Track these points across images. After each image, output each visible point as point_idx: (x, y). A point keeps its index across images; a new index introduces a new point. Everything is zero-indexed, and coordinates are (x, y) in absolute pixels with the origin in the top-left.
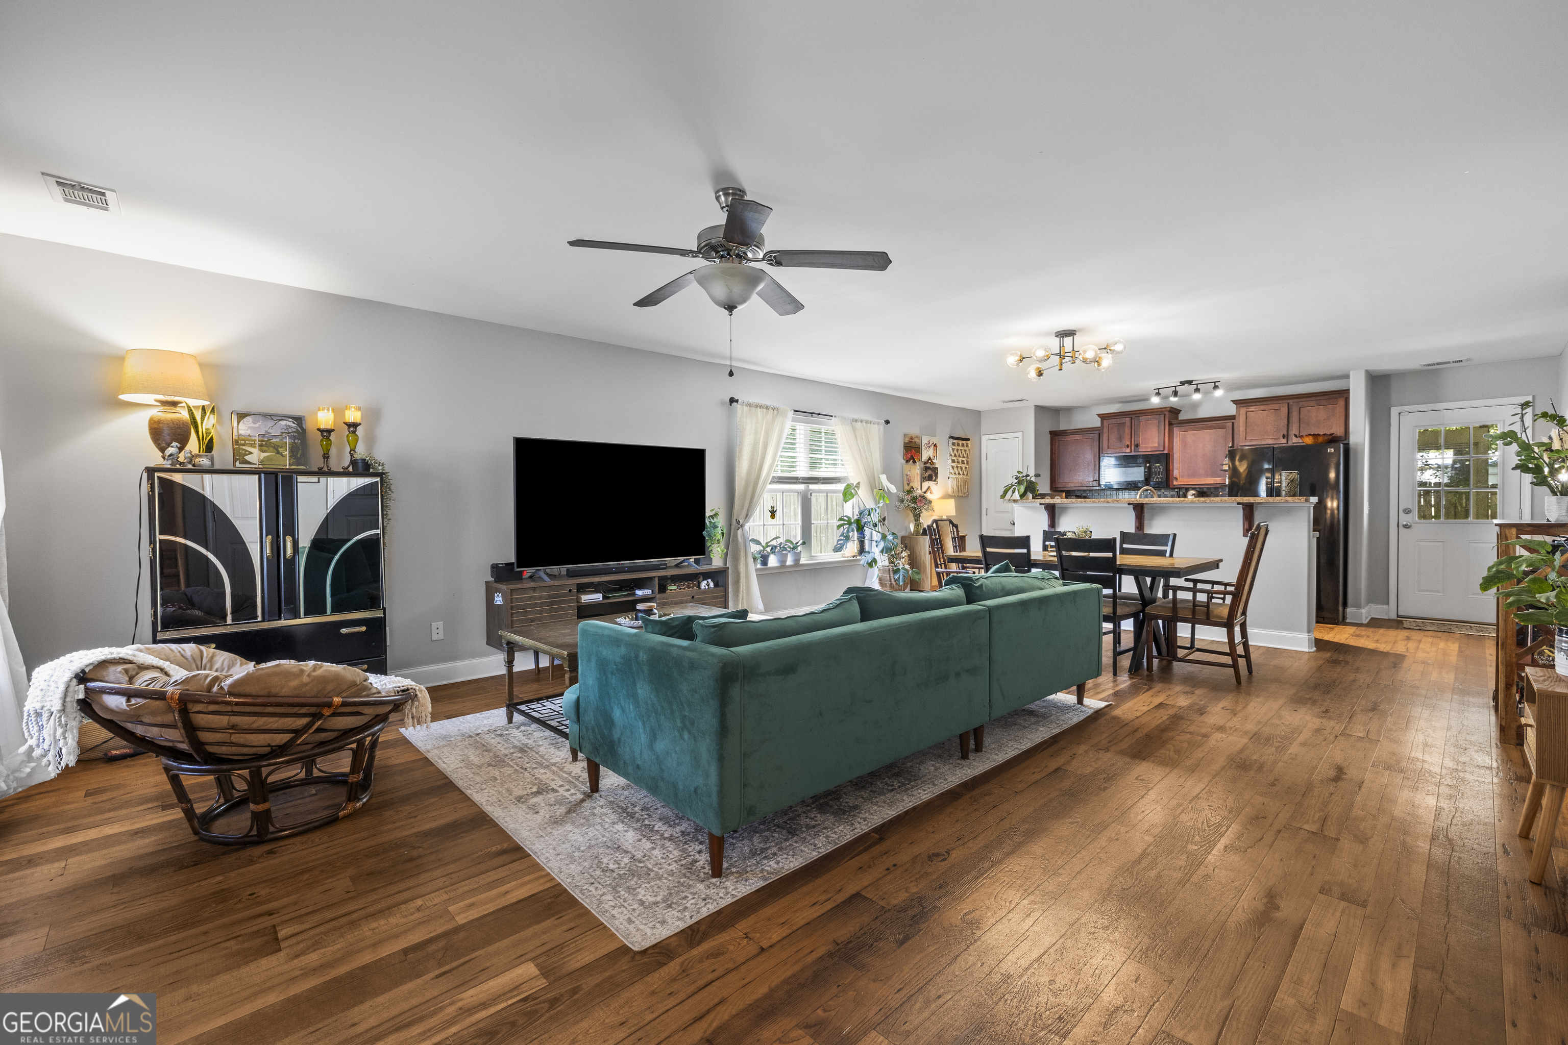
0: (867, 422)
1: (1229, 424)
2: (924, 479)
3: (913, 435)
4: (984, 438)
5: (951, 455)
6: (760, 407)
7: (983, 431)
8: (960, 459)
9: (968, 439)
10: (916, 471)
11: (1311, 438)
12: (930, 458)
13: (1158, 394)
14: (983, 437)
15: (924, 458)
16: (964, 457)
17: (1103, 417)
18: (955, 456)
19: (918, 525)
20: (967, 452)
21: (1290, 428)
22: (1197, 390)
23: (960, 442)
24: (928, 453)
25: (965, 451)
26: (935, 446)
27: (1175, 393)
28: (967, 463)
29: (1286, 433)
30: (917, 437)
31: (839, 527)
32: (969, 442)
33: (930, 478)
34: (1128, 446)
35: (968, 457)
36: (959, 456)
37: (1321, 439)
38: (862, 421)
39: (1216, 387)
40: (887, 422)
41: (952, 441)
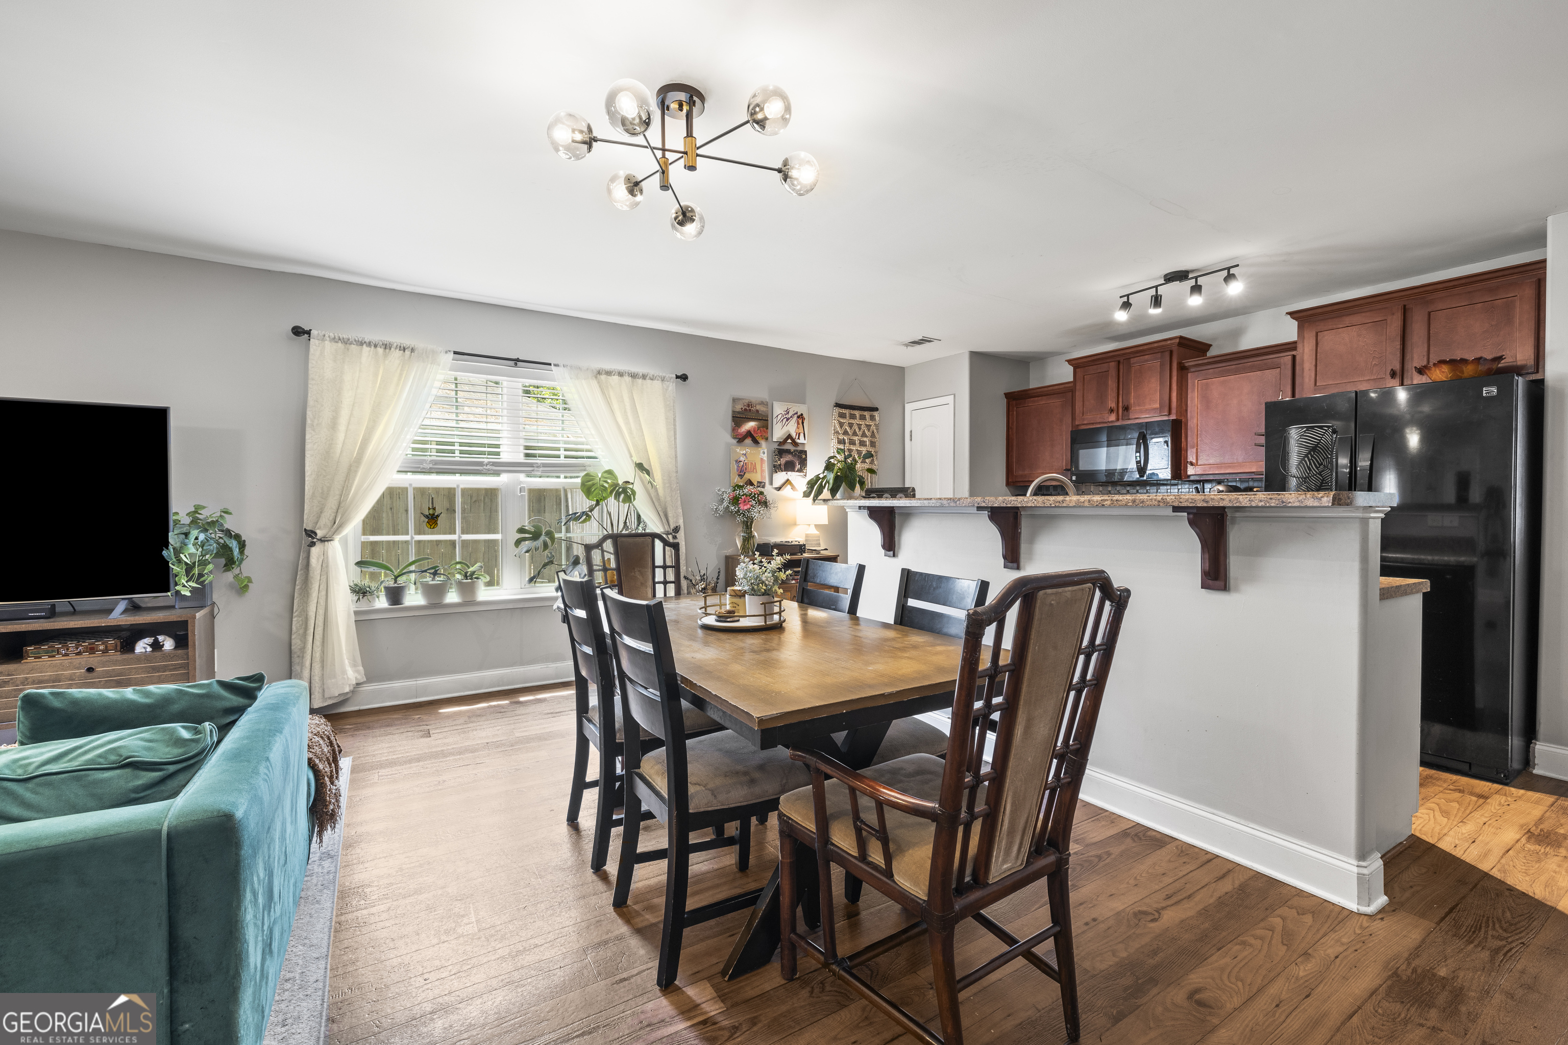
0: (634, 376)
1: (1286, 359)
2: (776, 468)
3: (753, 401)
4: (908, 407)
5: (837, 433)
6: (369, 344)
7: (908, 395)
8: (856, 438)
9: (876, 409)
10: (762, 455)
11: (1445, 368)
12: (789, 436)
13: (1126, 305)
14: (906, 405)
15: (778, 433)
16: (864, 435)
17: (1077, 364)
18: (846, 433)
19: (748, 538)
20: (873, 428)
21: (1408, 357)
22: (1196, 289)
23: (857, 413)
24: (785, 429)
25: (868, 426)
26: (801, 417)
27: (1157, 301)
28: (873, 444)
29: (1397, 367)
30: (762, 403)
31: (518, 543)
32: (876, 414)
33: (789, 467)
34: (1112, 411)
35: (873, 435)
36: (855, 434)
37: (1469, 370)
38: (621, 374)
39: (1230, 277)
40: (684, 378)
41: (837, 410)
